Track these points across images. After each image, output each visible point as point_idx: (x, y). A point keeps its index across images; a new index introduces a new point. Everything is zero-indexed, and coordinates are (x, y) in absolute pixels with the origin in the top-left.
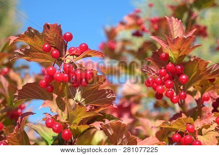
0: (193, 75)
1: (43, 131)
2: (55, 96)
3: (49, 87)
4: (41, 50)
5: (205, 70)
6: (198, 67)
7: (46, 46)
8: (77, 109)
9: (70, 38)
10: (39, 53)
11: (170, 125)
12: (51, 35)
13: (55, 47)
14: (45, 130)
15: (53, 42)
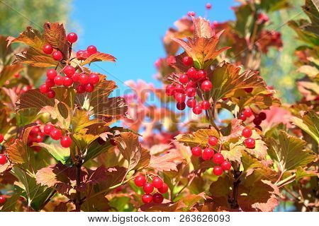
0: (223, 83)
1: (56, 151)
2: (57, 102)
3: (51, 92)
4: (42, 52)
5: (237, 78)
6: (228, 74)
7: (47, 47)
8: (78, 115)
9: (74, 38)
10: (42, 56)
11: (192, 139)
12: (52, 34)
13: (58, 49)
14: (58, 151)
15: (55, 43)
